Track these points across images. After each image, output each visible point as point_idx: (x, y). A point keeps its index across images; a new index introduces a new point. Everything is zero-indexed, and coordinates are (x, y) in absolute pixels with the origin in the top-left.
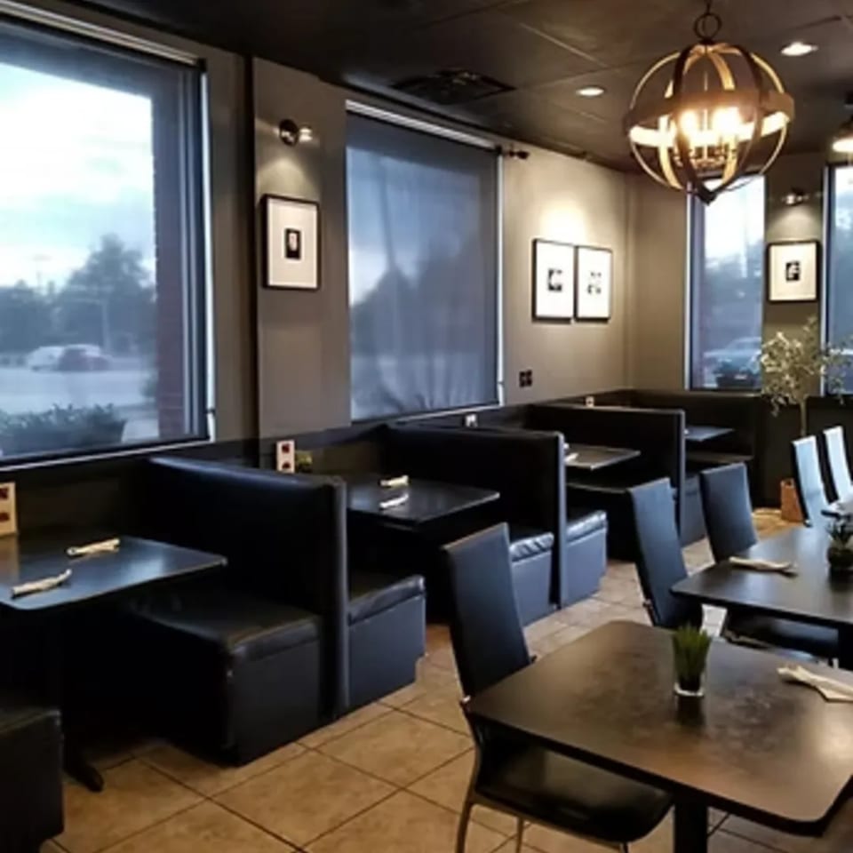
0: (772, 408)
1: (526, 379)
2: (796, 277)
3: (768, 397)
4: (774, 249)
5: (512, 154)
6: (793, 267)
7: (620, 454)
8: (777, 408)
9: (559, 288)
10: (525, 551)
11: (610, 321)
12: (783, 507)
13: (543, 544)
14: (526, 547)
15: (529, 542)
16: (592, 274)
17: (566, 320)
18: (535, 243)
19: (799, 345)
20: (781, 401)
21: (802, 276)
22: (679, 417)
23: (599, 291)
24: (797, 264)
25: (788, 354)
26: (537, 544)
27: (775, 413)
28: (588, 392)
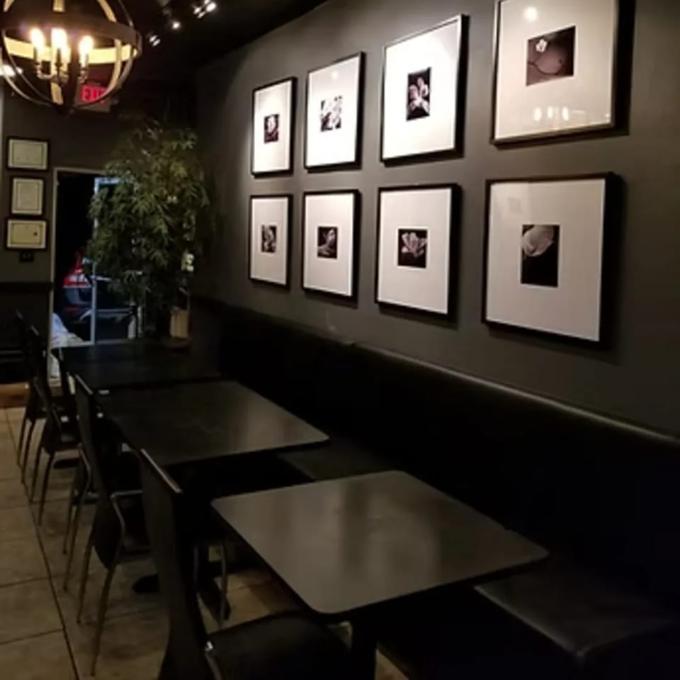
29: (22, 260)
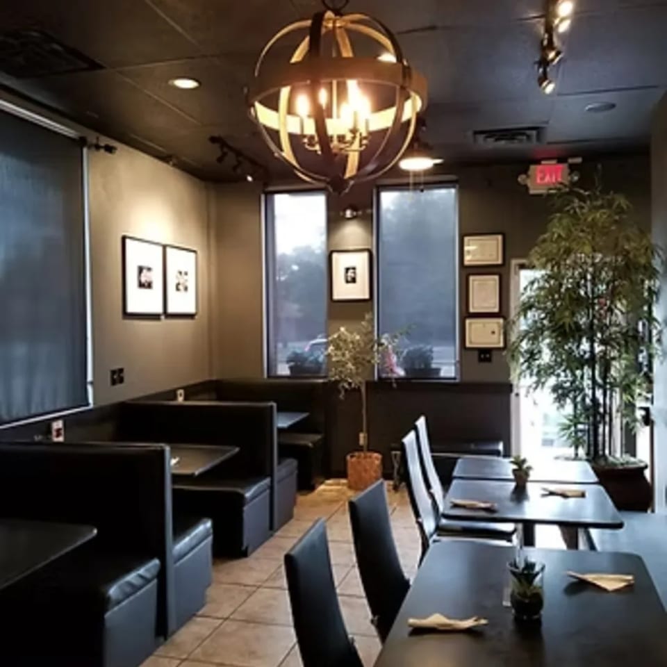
0: (339, 392)
1: (117, 377)
2: (354, 280)
3: (337, 382)
4: (335, 256)
5: (98, 147)
6: (351, 271)
7: (225, 452)
8: (343, 393)
9: (149, 286)
10: (128, 589)
11: (196, 317)
12: (349, 478)
13: (148, 575)
14: (130, 584)
15: (132, 577)
16: (180, 273)
17: (154, 317)
18: (124, 239)
19: (358, 337)
20: (346, 386)
21: (358, 279)
22: (272, 407)
23: (186, 289)
24: (354, 269)
25: (351, 346)
26: (141, 576)
27: (341, 396)
28: (179, 386)
29: (481, 360)
